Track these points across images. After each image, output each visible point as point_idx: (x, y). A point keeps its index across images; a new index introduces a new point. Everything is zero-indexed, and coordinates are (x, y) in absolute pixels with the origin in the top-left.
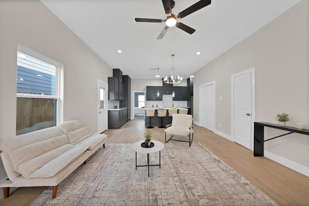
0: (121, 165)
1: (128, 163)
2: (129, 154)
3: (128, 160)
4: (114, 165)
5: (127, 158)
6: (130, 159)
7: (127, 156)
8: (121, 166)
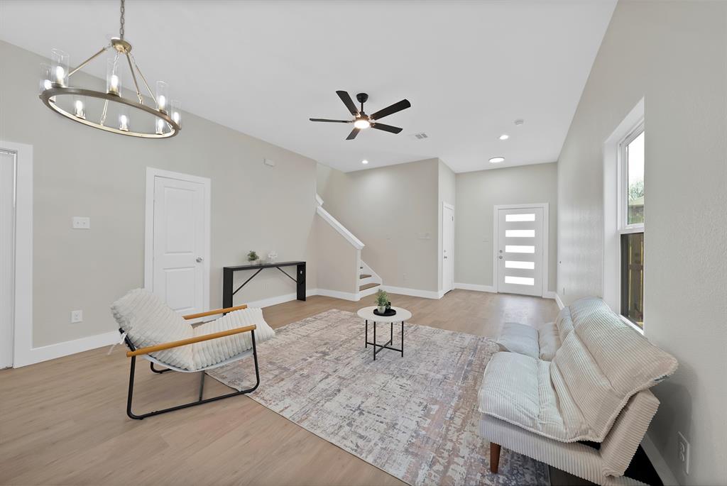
0: (428, 372)
1: (410, 371)
2: (399, 390)
3: (408, 376)
4: (440, 376)
5: (409, 382)
6: (403, 377)
7: (408, 387)
8: (427, 370)
